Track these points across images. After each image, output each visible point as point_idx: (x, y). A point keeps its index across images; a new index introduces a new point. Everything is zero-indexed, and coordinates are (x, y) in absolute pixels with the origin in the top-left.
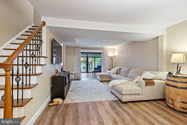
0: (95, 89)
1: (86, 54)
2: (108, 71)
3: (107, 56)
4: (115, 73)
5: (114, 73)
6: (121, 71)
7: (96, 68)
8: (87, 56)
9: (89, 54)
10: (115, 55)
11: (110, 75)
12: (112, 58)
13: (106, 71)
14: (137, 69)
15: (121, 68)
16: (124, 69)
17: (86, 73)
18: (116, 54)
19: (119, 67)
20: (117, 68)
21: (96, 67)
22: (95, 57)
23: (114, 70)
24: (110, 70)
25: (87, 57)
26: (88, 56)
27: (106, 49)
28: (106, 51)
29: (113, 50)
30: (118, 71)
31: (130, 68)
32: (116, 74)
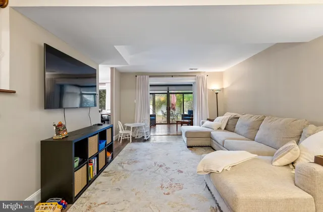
0: (167, 168)
1: (166, 88)
2: (207, 123)
3: (206, 89)
4: (223, 128)
5: (219, 129)
6: (238, 123)
7: (186, 115)
8: (168, 92)
9: (170, 88)
10: (224, 87)
11: (210, 133)
12: (217, 93)
13: (203, 123)
14: (284, 120)
15: (239, 115)
16: (245, 120)
17: (166, 125)
18: (226, 85)
19: (234, 114)
20: (228, 116)
21: (186, 113)
22: (183, 93)
23: (221, 121)
24: (212, 120)
25: (168, 94)
26: (170, 92)
27: (202, 74)
28: (203, 78)
29: (220, 76)
30: (230, 123)
31: (261, 117)
32: (225, 129)
